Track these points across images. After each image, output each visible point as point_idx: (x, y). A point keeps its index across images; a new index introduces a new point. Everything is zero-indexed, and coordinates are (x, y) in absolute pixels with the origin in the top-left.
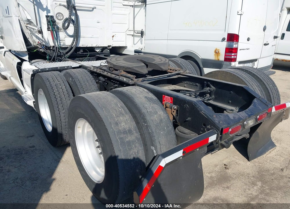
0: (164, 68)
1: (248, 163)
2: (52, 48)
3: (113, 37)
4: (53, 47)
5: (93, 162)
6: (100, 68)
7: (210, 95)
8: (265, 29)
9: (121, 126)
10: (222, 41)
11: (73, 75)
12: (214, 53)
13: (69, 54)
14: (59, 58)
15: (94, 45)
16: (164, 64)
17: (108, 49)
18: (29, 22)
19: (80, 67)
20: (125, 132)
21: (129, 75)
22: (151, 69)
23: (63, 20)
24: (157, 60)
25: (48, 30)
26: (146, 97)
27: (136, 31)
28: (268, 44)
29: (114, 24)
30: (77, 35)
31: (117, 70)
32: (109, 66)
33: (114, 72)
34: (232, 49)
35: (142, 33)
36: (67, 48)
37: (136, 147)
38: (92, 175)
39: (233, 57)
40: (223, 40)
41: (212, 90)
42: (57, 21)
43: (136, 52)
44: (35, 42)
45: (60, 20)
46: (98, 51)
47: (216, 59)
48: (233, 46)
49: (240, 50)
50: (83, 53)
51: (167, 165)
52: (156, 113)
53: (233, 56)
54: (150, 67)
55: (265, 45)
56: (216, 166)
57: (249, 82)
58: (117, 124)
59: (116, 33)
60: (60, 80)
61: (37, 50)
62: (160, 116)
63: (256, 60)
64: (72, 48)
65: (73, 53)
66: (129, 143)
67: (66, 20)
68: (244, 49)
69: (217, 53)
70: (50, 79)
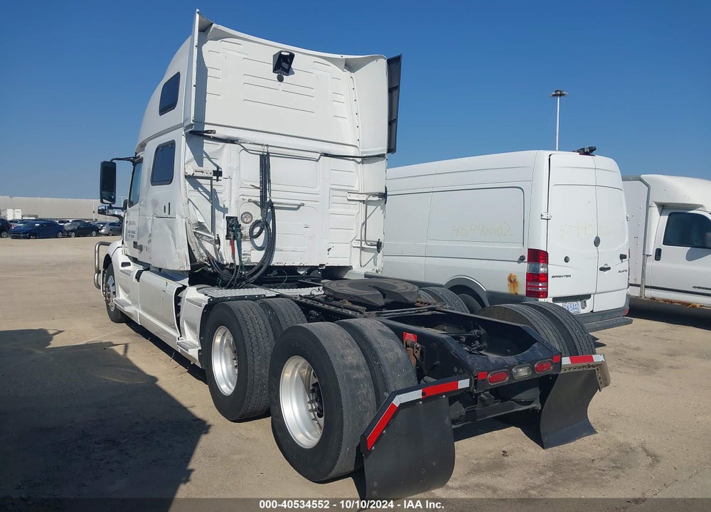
0: (410, 299)
1: (543, 451)
2: (228, 267)
3: (329, 250)
4: (232, 264)
5: (302, 426)
6: (311, 297)
7: (481, 343)
8: (597, 242)
9: (347, 360)
10: (519, 262)
11: (273, 306)
12: (507, 282)
13: (255, 277)
14: (239, 283)
15: (297, 264)
16: (411, 293)
17: (320, 270)
18: (201, 226)
19: (277, 296)
20: (352, 367)
21: (357, 307)
22: (389, 301)
23: (251, 224)
24: (400, 288)
25: (227, 239)
26: (379, 330)
27: (369, 241)
28: (609, 268)
29: (331, 230)
30: (270, 247)
31: (338, 300)
32: (327, 293)
33: (334, 302)
34: (538, 275)
35: (379, 245)
36: (252, 267)
37: (364, 387)
38: (297, 437)
39: (540, 289)
40: (522, 259)
41: (482, 333)
42: (243, 225)
43: (366, 276)
44: (203, 257)
45: (247, 223)
46: (301, 273)
47: (512, 292)
48: (539, 269)
49: (553, 277)
50: (277, 275)
51: (402, 405)
52: (392, 350)
53: (541, 287)
54: (389, 298)
55: (602, 269)
56: (490, 452)
57: (538, 322)
58: (342, 357)
59: (334, 245)
60: (256, 312)
61: (203, 270)
62: (397, 353)
63: (588, 296)
64: (261, 267)
65: (262, 275)
66: (356, 380)
67: (256, 223)
68: (560, 277)
69: (512, 281)
70: (243, 309)
